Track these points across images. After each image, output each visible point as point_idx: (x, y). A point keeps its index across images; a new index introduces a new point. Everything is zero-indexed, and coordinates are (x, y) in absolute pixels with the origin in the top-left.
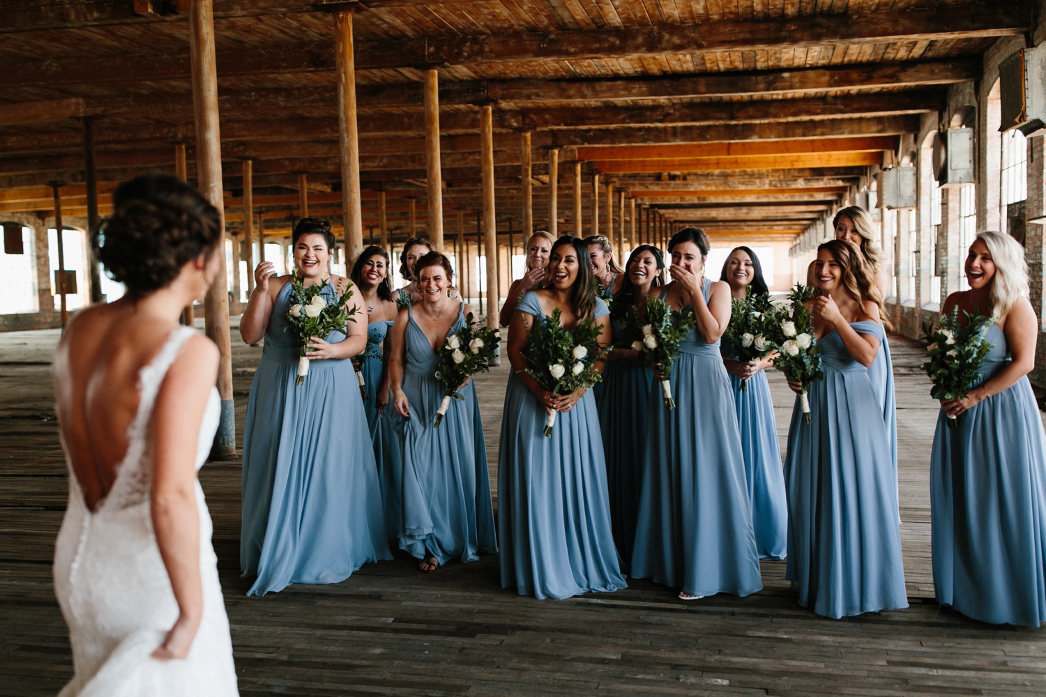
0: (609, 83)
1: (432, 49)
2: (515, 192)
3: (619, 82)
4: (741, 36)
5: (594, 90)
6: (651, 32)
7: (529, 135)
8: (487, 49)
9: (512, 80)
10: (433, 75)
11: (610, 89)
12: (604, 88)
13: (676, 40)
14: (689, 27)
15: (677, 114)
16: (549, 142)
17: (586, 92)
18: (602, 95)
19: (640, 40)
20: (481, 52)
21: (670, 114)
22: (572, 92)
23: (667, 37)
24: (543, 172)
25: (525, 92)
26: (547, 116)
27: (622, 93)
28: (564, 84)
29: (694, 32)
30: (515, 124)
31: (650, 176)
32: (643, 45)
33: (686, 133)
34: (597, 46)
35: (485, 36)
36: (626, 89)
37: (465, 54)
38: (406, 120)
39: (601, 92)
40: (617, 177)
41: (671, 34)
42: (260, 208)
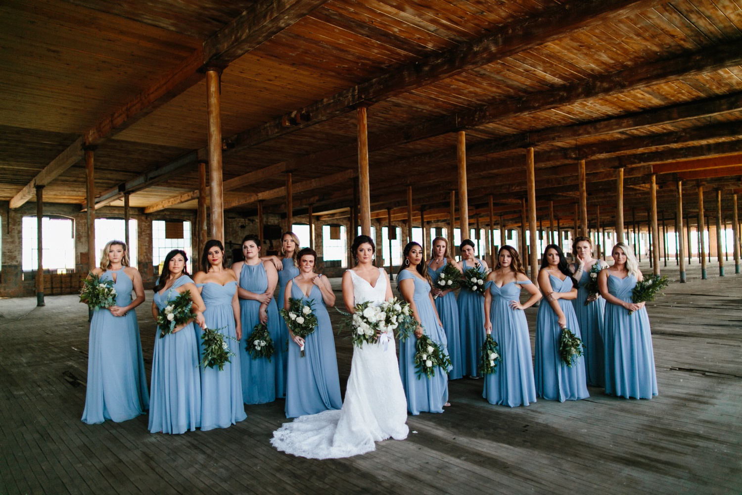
0: (606, 122)
1: (459, 120)
2: (640, 195)
3: (612, 121)
4: (655, 72)
5: (595, 128)
6: (588, 83)
7: (583, 161)
8: (488, 114)
9: (543, 130)
10: (461, 134)
11: (607, 126)
12: (602, 126)
13: (606, 85)
14: (615, 74)
15: (688, 135)
16: (616, 164)
17: (590, 130)
18: (601, 130)
19: (580, 90)
20: (484, 117)
21: (682, 136)
22: (581, 132)
23: (599, 84)
24: (641, 182)
25: (551, 136)
26: (594, 148)
27: (614, 127)
28: (576, 127)
29: (618, 77)
30: (574, 156)
31: (732, 178)
32: (582, 93)
33: (719, 147)
34: (552, 99)
35: (486, 107)
36: (617, 124)
37: (476, 119)
38: (511, 161)
39: (600, 129)
40: (706, 181)
41: (602, 82)
42: (501, 213)
